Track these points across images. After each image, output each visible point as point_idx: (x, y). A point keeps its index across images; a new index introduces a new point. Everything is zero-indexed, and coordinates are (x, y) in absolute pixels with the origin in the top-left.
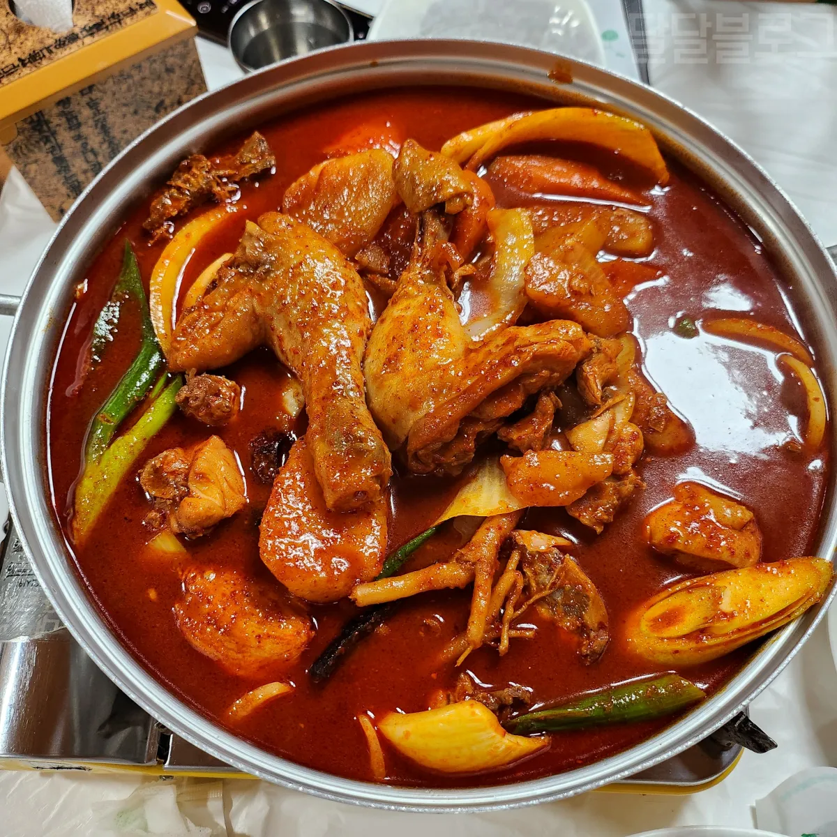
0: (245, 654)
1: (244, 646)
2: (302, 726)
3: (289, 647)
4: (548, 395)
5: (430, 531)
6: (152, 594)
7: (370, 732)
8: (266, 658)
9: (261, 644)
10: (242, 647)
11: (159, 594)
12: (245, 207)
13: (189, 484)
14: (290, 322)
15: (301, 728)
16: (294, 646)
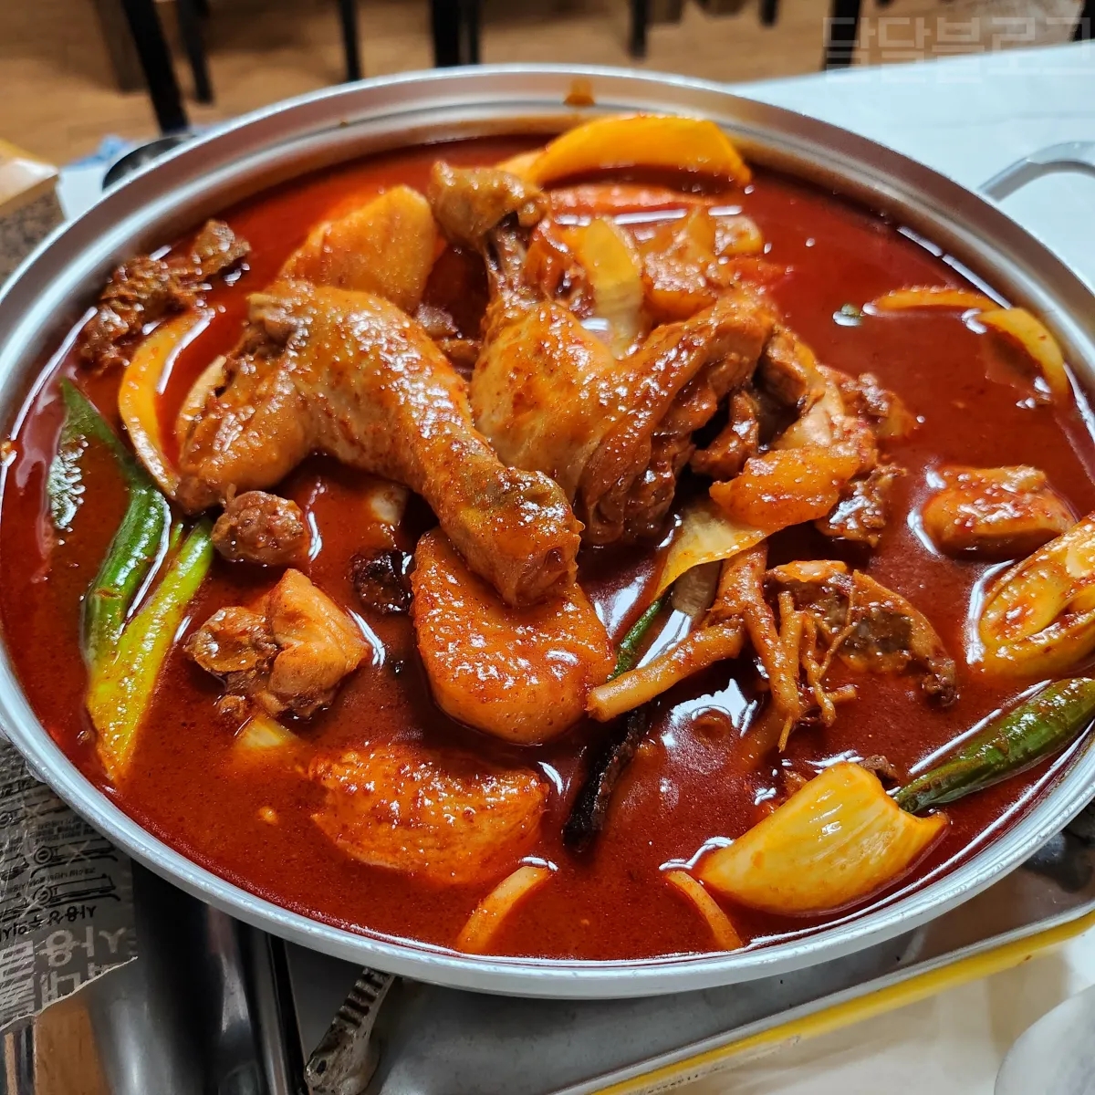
0: (454, 849)
1: (448, 835)
2: (586, 922)
3: (519, 815)
4: (741, 396)
5: (653, 608)
6: (269, 815)
7: (696, 892)
8: (489, 844)
9: (475, 825)
10: (445, 838)
11: (278, 811)
12: (223, 310)
13: (277, 636)
14: (356, 395)
15: (586, 925)
16: (525, 811)
